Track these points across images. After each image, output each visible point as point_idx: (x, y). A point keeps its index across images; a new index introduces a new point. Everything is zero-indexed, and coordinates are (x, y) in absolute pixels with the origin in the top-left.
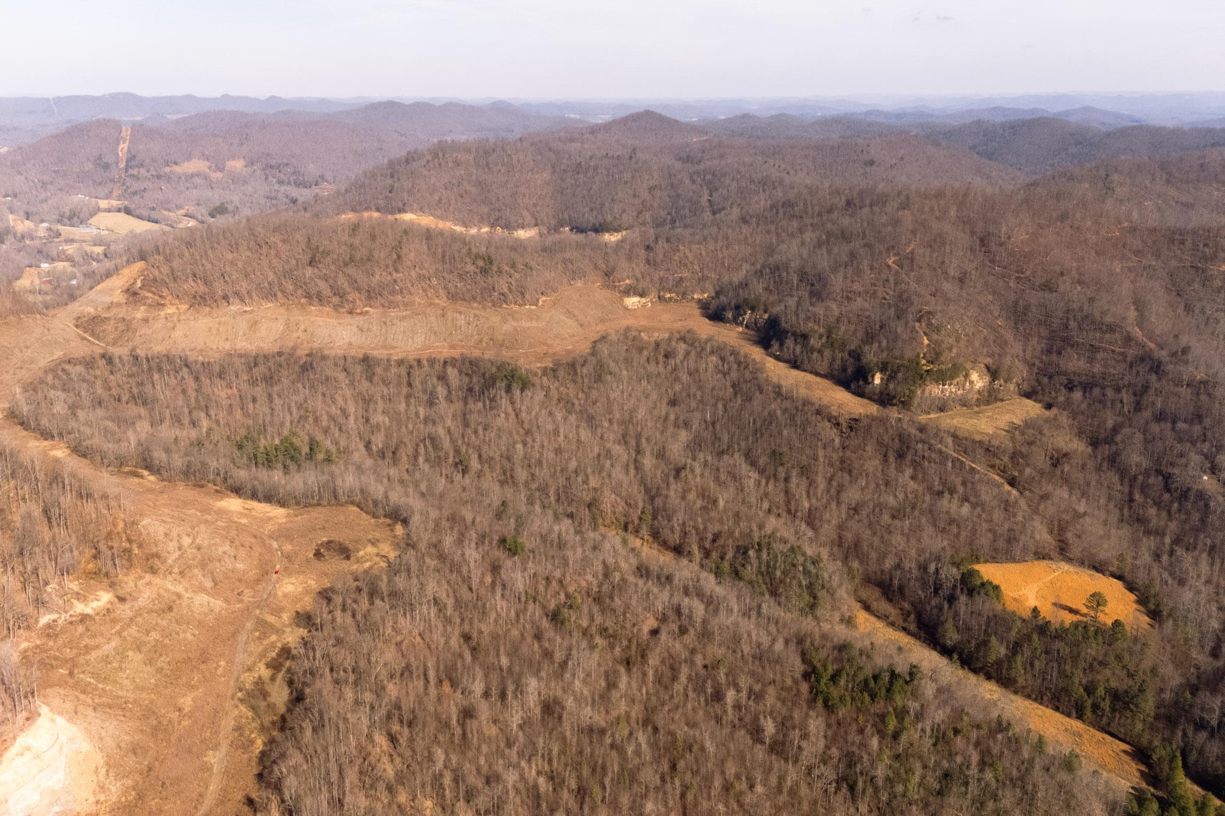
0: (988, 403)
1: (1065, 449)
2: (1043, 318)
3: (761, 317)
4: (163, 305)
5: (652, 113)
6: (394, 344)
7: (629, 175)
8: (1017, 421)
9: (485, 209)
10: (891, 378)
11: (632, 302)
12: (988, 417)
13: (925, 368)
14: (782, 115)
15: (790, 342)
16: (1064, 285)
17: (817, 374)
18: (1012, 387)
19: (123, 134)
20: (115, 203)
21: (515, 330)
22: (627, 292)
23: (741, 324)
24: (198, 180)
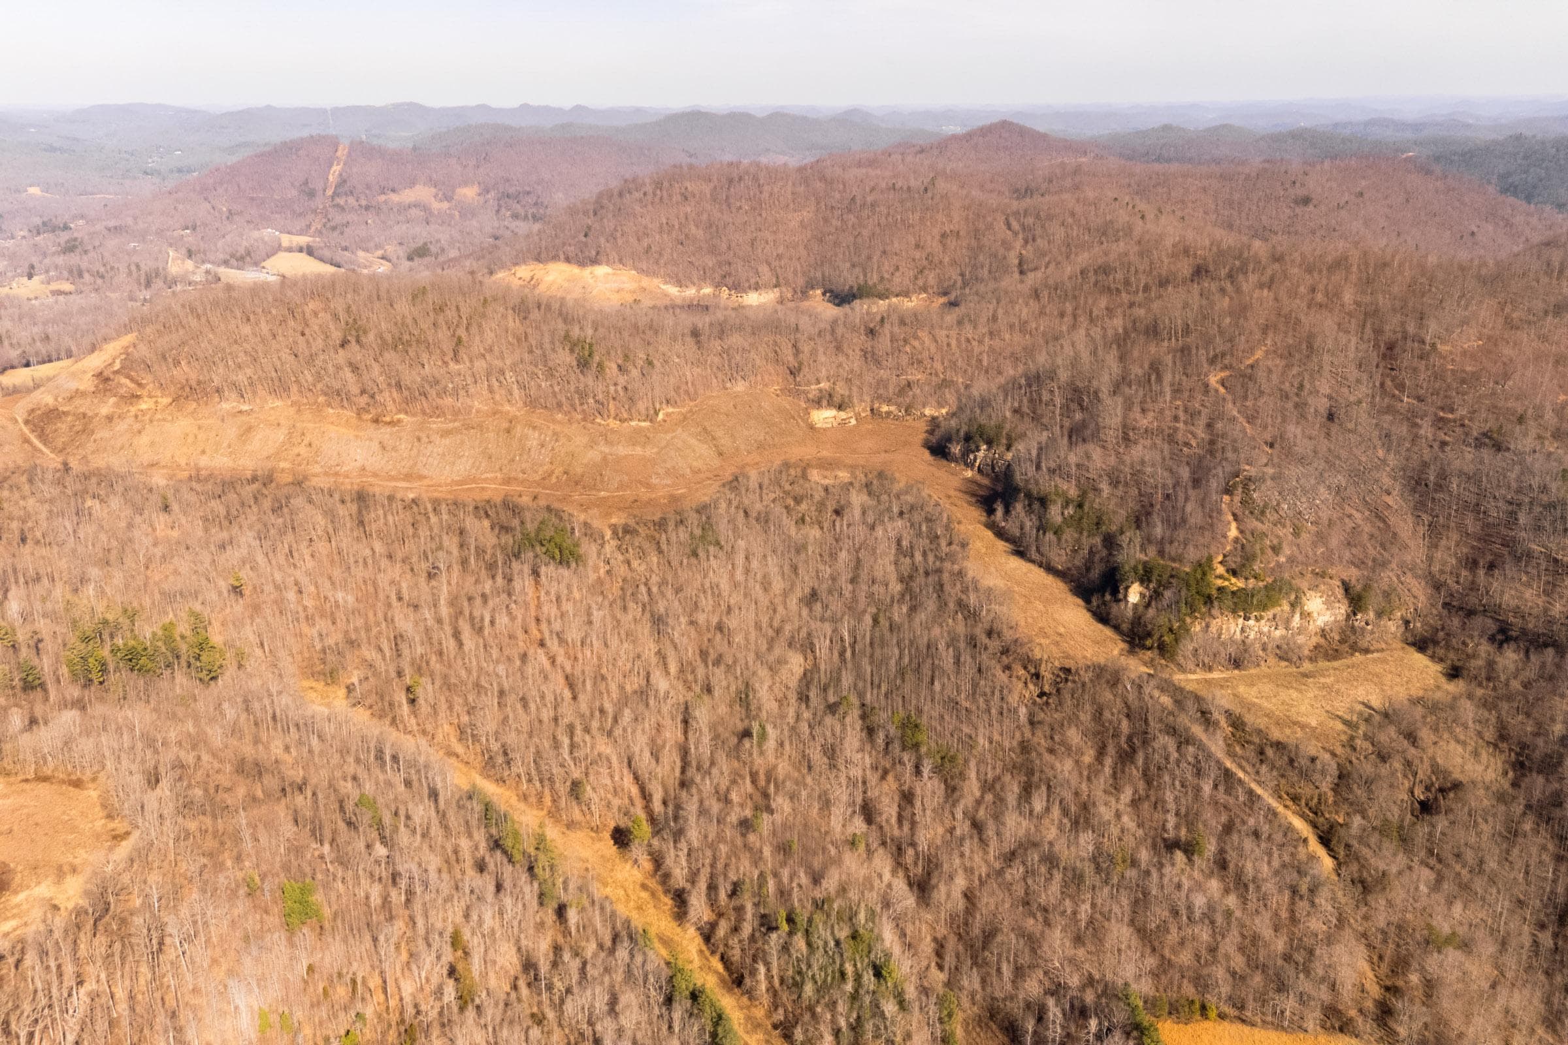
0: (1335, 655)
1: (1457, 775)
2: (1473, 499)
3: (1001, 457)
4: (138, 397)
5: (1011, 124)
6: (425, 472)
7: (917, 216)
8: (1376, 702)
9: (710, 262)
10: (1157, 595)
11: (824, 417)
12: (1324, 687)
13: (1219, 582)
14: (1224, 126)
15: (1019, 508)
16: (1524, 441)
17: (1050, 569)
18: (1393, 626)
19: (339, 154)
20: (303, 240)
21: (605, 459)
22: (818, 403)
23: (971, 465)
24: (414, 212)
